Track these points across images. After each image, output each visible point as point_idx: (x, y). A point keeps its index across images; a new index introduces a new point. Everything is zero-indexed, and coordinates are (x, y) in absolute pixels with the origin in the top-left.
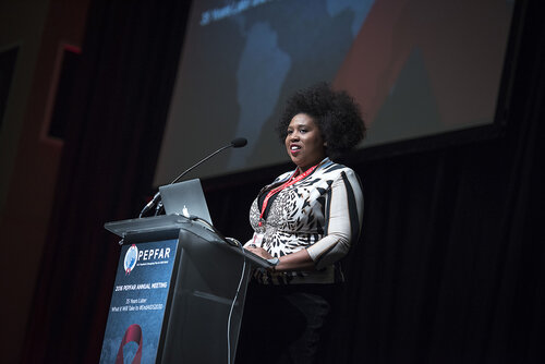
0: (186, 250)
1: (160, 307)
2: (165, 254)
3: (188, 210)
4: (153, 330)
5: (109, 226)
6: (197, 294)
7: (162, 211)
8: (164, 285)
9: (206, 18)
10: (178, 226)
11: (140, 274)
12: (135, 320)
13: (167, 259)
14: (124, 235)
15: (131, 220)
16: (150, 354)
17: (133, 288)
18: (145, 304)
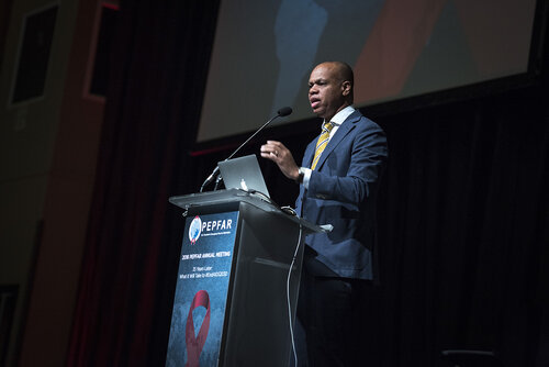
0: (246, 221)
1: (225, 274)
2: (227, 225)
3: (246, 184)
4: (220, 295)
5: (173, 200)
6: (258, 260)
7: (222, 186)
8: (228, 254)
10: (238, 199)
11: (204, 244)
12: (201, 287)
13: (229, 230)
14: (187, 207)
15: (193, 195)
16: (217, 318)
17: (199, 256)
18: (210, 272)
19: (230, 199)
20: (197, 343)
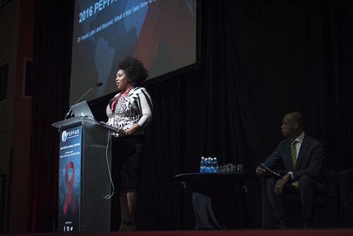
0: (85, 129)
1: (79, 153)
2: (77, 132)
3: (84, 114)
4: (78, 162)
5: (54, 125)
6: (92, 146)
7: (73, 116)
8: (79, 144)
9: (79, 40)
10: (80, 120)
11: (69, 142)
12: (70, 160)
13: (78, 134)
14: (60, 127)
15: (61, 121)
16: (78, 172)
17: (67, 147)
18: (73, 153)
19: (77, 121)
20: (70, 184)
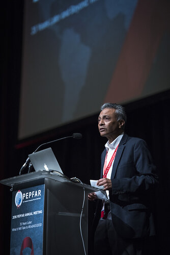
1: (40, 225)
2: (38, 194)
4: (39, 238)
5: (3, 182)
6: (60, 214)
8: (40, 212)
9: (34, 30)
11: (26, 207)
13: (40, 196)
14: (12, 185)
15: (15, 177)
16: (39, 254)
17: (23, 216)
18: (31, 225)
19: (39, 177)
